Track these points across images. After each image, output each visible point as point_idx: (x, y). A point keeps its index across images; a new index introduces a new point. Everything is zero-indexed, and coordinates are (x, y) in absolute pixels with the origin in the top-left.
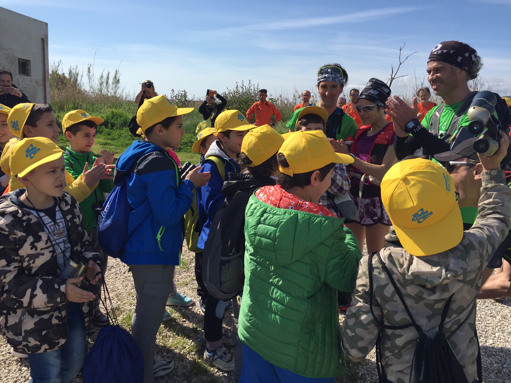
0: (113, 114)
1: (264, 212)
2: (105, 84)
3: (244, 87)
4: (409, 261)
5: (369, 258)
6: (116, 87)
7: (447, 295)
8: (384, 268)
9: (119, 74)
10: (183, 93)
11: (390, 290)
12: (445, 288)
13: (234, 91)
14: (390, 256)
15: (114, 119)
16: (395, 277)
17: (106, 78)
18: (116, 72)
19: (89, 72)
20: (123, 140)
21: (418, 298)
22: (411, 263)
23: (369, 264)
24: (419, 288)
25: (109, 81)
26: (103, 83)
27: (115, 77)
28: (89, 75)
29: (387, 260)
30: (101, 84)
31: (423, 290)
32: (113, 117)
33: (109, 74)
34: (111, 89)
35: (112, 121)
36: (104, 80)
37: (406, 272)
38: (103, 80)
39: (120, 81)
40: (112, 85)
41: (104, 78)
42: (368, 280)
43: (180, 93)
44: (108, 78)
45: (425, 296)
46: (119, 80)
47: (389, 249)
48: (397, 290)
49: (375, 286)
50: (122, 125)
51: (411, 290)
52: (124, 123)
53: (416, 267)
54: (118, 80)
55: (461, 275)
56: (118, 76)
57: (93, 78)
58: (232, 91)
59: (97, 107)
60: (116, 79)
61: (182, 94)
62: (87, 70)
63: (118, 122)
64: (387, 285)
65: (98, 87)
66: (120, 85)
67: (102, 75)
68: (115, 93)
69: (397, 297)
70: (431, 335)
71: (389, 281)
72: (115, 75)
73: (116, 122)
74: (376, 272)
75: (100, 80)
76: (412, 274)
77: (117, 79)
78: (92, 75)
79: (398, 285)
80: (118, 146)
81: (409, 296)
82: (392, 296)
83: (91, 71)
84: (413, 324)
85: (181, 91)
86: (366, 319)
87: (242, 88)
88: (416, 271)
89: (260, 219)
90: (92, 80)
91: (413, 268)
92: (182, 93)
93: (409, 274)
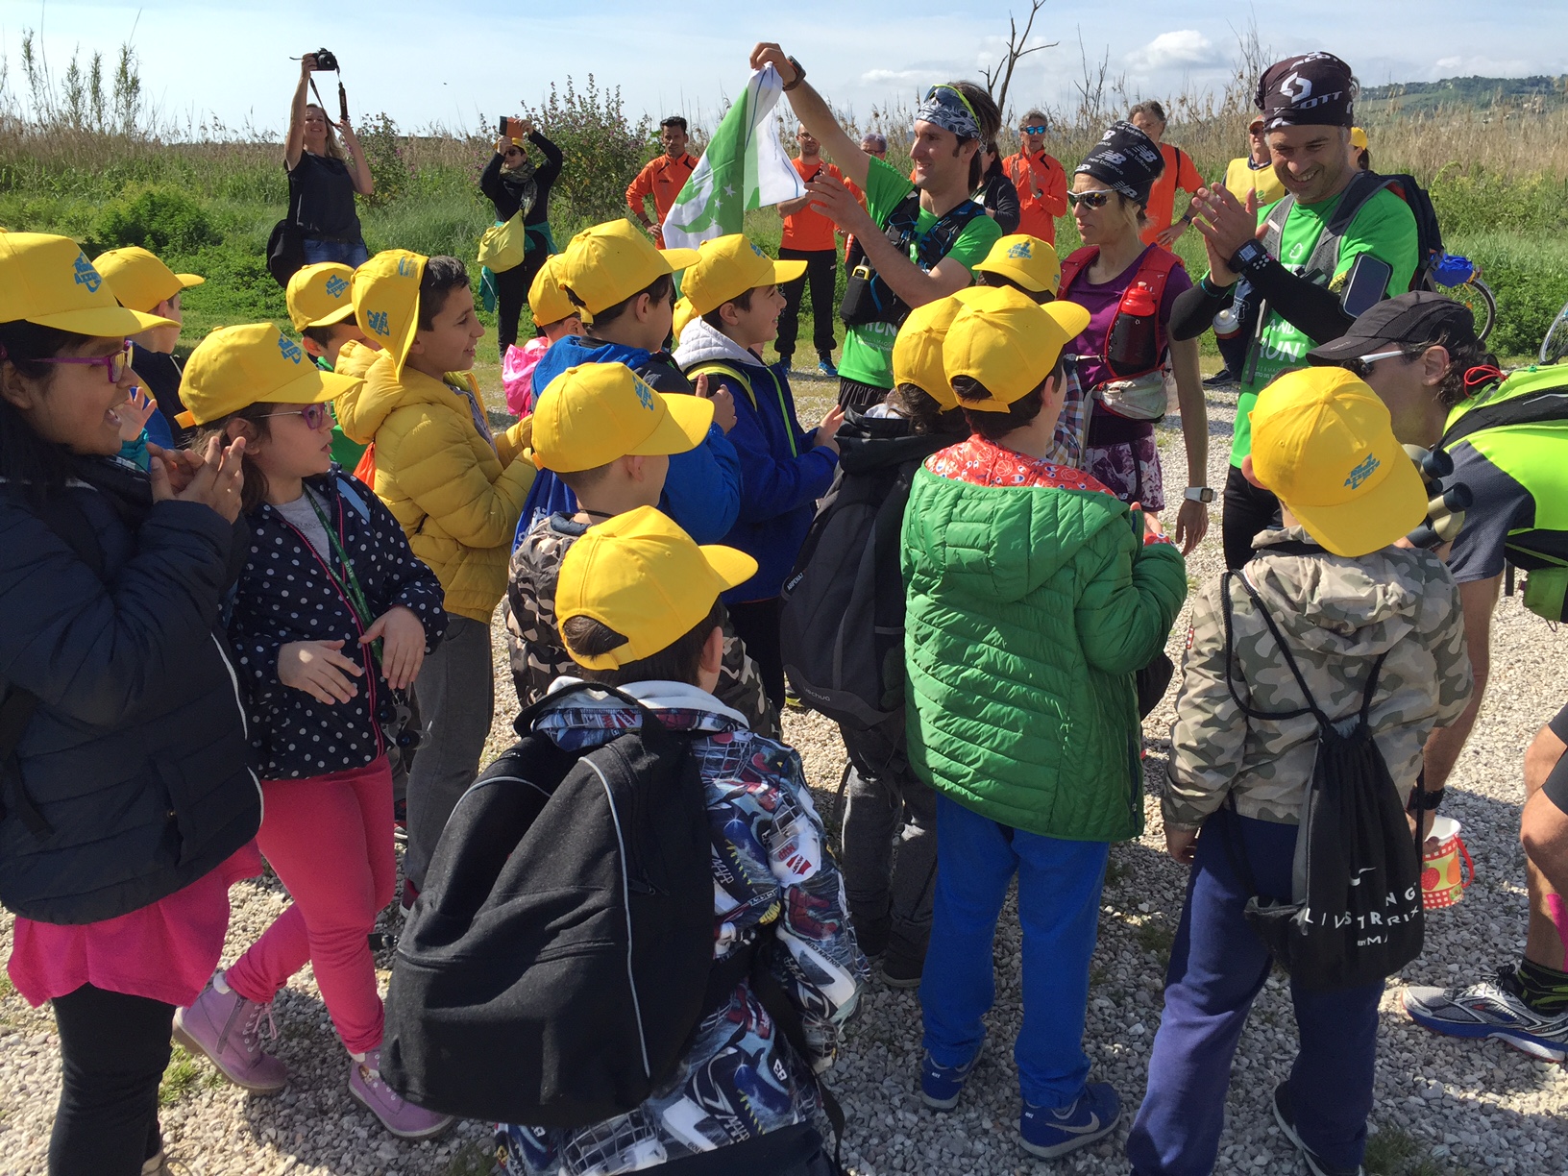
0: (153, 203)
1: (959, 497)
2: (88, 96)
3: (576, 100)
4: (1313, 577)
5: (1222, 581)
6: (129, 105)
7: (1379, 648)
8: (1256, 601)
9: (133, 61)
10: (381, 123)
11: (1266, 646)
12: (1377, 630)
13: (545, 112)
14: (1271, 575)
15: (158, 219)
16: (1277, 617)
17: (90, 75)
18: (125, 54)
19: (29, 58)
20: (216, 289)
21: (1321, 656)
22: (1316, 582)
23: (1223, 596)
24: (1327, 633)
25: (102, 85)
26: (79, 92)
27: (124, 72)
28: (31, 69)
29: (1263, 583)
30: (75, 96)
31: (1333, 637)
32: (153, 215)
33: (97, 60)
34: (112, 113)
35: (154, 226)
36: (85, 82)
37: (1309, 599)
38: (81, 82)
39: (140, 85)
40: (114, 100)
41: (81, 76)
42: (1222, 628)
43: (370, 123)
44: (96, 75)
45: (1339, 649)
46: (137, 82)
47: (1267, 562)
48: (1281, 644)
49: (1237, 637)
50: (191, 238)
51: (1312, 639)
52: (196, 229)
53: (1327, 589)
54: (135, 82)
55: (1411, 605)
56: (130, 69)
57: (44, 79)
58: (540, 113)
59: (75, 175)
60: (126, 78)
61: (376, 128)
62: (22, 51)
63: (175, 230)
64: (1260, 635)
65: (66, 108)
66: (141, 98)
67: (73, 67)
68: (127, 125)
69: (1280, 658)
70: (1344, 729)
71: (1265, 626)
72: (120, 65)
73: (168, 230)
74: (1237, 611)
75: (69, 85)
76: (1321, 602)
77: (130, 79)
78: (43, 68)
79: (1284, 632)
80: (207, 309)
81: (1306, 654)
82: (1272, 655)
83: (36, 53)
84: (1313, 708)
85: (374, 118)
86: (1223, 710)
87: (569, 101)
88: (1329, 596)
89: (951, 513)
90: (45, 85)
91: (1323, 590)
92: (376, 123)
93: (1316, 601)
